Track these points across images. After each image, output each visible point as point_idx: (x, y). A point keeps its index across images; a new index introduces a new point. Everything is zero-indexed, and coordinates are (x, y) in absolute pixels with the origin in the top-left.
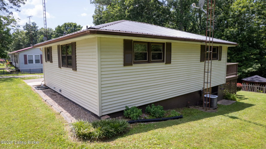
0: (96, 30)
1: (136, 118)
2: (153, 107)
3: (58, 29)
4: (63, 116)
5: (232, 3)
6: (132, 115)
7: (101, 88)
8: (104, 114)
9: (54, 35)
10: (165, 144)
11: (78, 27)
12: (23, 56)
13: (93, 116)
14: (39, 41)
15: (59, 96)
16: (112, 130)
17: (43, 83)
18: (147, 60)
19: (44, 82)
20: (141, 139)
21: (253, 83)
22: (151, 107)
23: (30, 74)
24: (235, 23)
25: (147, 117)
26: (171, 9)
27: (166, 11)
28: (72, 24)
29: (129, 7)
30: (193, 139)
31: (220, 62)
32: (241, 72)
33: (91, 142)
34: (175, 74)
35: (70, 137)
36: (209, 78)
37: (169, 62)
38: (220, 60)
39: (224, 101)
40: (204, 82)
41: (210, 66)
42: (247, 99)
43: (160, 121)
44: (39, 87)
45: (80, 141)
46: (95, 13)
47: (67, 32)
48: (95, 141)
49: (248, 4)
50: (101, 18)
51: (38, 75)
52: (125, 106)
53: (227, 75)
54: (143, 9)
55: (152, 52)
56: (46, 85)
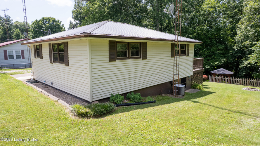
0: (89, 34)
1: (119, 103)
2: (133, 94)
3: (36, 24)
4: (61, 103)
5: (202, 2)
6: (116, 100)
7: (92, 79)
8: (94, 100)
9: (31, 29)
10: (142, 118)
11: (57, 21)
12: (3, 52)
13: (85, 103)
14: (14, 35)
15: (51, 88)
16: (103, 110)
17: (32, 78)
18: (127, 57)
19: (33, 76)
20: (124, 116)
21: (219, 75)
22: (131, 95)
23: (14, 69)
24: (206, 22)
25: (128, 102)
26: (148, 6)
27: (144, 9)
28: (50, 19)
29: (109, 4)
30: (163, 115)
31: (187, 57)
32: (210, 65)
33: (88, 118)
34: (150, 68)
35: (71, 116)
36: (177, 71)
37: (145, 58)
38: (188, 55)
39: (192, 90)
40: (174, 74)
41: (178, 61)
42: (210, 88)
43: (138, 104)
44: (29, 81)
45: (80, 118)
46: (74, 8)
47: (46, 26)
48: (91, 117)
49: (215, 5)
50: (80, 14)
51: (24, 70)
52: (110, 93)
53: (193, 69)
54: (122, 6)
55: (131, 50)
56: (35, 79)
